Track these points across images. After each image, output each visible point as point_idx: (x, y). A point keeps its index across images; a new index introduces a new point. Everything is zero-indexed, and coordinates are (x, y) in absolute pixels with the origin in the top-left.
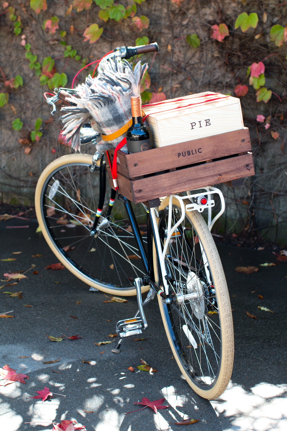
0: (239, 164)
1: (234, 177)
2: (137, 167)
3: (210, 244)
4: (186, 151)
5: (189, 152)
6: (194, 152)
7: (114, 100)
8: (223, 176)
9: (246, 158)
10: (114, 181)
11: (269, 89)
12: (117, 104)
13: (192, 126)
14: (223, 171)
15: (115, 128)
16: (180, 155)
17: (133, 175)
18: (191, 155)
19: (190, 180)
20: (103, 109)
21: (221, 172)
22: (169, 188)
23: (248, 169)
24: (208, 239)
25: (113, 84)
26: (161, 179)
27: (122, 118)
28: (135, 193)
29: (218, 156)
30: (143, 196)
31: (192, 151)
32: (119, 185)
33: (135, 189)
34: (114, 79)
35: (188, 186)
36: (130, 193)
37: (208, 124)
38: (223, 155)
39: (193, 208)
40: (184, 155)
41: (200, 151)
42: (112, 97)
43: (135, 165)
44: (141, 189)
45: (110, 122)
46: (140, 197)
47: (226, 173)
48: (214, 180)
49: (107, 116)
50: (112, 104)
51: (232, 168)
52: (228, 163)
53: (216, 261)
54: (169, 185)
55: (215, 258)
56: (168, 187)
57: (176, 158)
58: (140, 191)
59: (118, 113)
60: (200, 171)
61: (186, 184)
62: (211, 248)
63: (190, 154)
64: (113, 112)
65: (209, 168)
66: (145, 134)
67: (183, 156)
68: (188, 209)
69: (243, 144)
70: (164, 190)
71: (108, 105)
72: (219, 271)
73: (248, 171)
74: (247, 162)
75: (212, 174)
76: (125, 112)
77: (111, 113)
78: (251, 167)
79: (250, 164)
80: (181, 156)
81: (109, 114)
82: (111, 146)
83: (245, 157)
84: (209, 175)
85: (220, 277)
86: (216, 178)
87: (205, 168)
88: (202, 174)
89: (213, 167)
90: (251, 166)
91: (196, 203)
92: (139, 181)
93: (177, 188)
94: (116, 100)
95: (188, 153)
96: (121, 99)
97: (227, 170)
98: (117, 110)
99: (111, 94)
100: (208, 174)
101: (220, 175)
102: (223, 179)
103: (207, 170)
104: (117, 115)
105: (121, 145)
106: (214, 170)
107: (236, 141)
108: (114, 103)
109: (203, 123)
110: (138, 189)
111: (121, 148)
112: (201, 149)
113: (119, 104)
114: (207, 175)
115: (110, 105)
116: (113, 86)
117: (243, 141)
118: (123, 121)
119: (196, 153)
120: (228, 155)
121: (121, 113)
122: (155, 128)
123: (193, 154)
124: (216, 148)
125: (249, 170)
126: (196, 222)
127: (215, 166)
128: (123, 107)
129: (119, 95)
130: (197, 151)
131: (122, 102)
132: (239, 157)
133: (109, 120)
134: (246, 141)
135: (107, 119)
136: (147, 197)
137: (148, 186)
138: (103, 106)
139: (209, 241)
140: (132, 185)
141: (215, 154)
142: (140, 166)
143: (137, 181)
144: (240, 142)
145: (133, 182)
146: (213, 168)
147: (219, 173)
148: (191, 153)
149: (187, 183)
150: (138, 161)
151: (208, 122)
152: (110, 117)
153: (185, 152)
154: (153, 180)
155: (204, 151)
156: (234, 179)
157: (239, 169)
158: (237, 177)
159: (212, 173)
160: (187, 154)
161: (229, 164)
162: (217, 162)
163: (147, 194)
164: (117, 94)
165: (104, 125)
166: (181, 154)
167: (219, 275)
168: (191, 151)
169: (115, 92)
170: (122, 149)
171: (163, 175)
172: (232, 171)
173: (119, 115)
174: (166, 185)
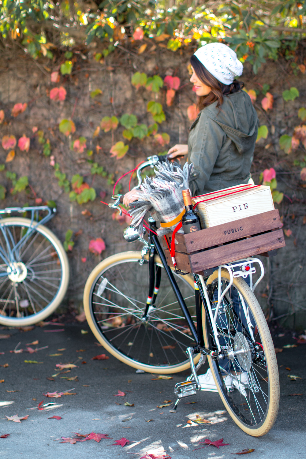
0: (273, 238)
1: (269, 249)
2: (193, 244)
3: (254, 302)
4: (230, 229)
6: (237, 230)
7: (170, 192)
8: (261, 248)
9: (278, 233)
10: (173, 258)
11: (281, 192)
12: (173, 196)
13: (234, 209)
14: (260, 245)
15: (173, 214)
17: (190, 250)
18: (235, 233)
19: (235, 253)
20: (162, 200)
21: (259, 245)
22: (219, 259)
23: (280, 242)
24: (252, 299)
25: (169, 180)
26: (212, 252)
27: (177, 207)
28: (193, 265)
29: (256, 232)
30: (199, 267)
32: (177, 262)
33: (192, 262)
34: (168, 175)
35: (234, 258)
36: (188, 265)
37: (246, 207)
38: (260, 232)
39: (239, 274)
40: (229, 233)
41: (241, 229)
42: (169, 190)
43: (192, 242)
44: (197, 261)
45: (169, 211)
46: (196, 268)
47: (263, 246)
48: (254, 252)
49: (166, 206)
50: (169, 196)
51: (267, 241)
52: (264, 238)
53: (260, 315)
54: (218, 257)
55: (259, 313)
56: (218, 259)
57: (223, 235)
58: (196, 263)
59: (174, 203)
60: (242, 245)
61: (232, 256)
62: (256, 306)
64: (170, 202)
65: (249, 242)
66: (197, 218)
67: (228, 233)
68: (235, 275)
69: (275, 222)
70: (215, 262)
71: (166, 197)
72: (263, 323)
73: (280, 243)
74: (279, 236)
75: (252, 247)
76: (180, 202)
77: (168, 203)
78: (282, 240)
79: (281, 238)
80: (227, 234)
81: (168, 204)
82: (169, 231)
83: (277, 232)
84: (250, 248)
85: (265, 328)
86: (255, 250)
87: (246, 242)
88: (244, 247)
89: (252, 241)
90: (282, 239)
91: (241, 270)
92: (195, 255)
93: (226, 260)
94: (172, 192)
96: (176, 191)
97: (263, 243)
98: (173, 200)
99: (168, 188)
100: (249, 247)
101: (258, 247)
102: (260, 250)
103: (248, 244)
104: (173, 204)
105: (178, 228)
106: (253, 243)
107: (269, 219)
108: (171, 195)
109: (243, 207)
110: (195, 261)
111: (178, 230)
112: (242, 227)
113: (175, 196)
114: (248, 248)
115: (168, 196)
116: (169, 182)
117: (275, 219)
118: (178, 209)
119: (239, 231)
120: (263, 231)
121: (177, 202)
122: (204, 212)
123: (236, 232)
124: (254, 226)
125: (281, 242)
126: (242, 286)
127: (254, 241)
128: (178, 198)
129: (174, 188)
130: (239, 229)
131: (177, 194)
132: (272, 232)
133: (168, 209)
134: (277, 219)
135: (165, 208)
136: (202, 268)
137: (202, 259)
138: (162, 198)
139: (253, 301)
140: (190, 258)
141: (253, 231)
142: (195, 243)
143: (193, 255)
144: (272, 221)
145: (190, 256)
146: (253, 242)
147: (257, 246)
148: (234, 231)
149: (233, 255)
150: (193, 239)
151: (246, 206)
152: (168, 206)
154: (206, 254)
155: (244, 229)
156: (270, 250)
157: (273, 242)
158: (272, 248)
159: (251, 246)
160: (231, 232)
161: (265, 239)
162: (255, 237)
163: (202, 265)
164: (173, 188)
165: (164, 213)
166: (227, 232)
167: (264, 326)
168: (234, 229)
170: (178, 232)
171: (214, 250)
172: (267, 244)
173: (176, 205)
174: (216, 258)
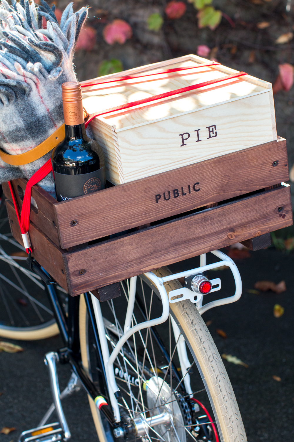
0: (267, 207)
1: (255, 233)
2: (76, 227)
3: (214, 364)
4: (171, 189)
5: (177, 190)
6: (186, 191)
7: (27, 89)
8: (238, 232)
9: (280, 195)
10: (24, 237)
11: (217, 8)
12: (35, 97)
13: (183, 140)
14: (236, 223)
15: (30, 144)
16: (160, 197)
17: (70, 242)
18: (181, 197)
19: (176, 244)
20: (5, 108)
21: (234, 224)
22: (138, 261)
23: (281, 215)
24: (209, 353)
25: (25, 55)
26: (122, 245)
27: (43, 125)
28: (72, 278)
29: (229, 195)
30: (87, 281)
31: (182, 188)
32: (34, 245)
33: (71, 270)
34: (25, 43)
35: (173, 256)
36: (61, 273)
37: (212, 135)
38: (238, 193)
39: (182, 296)
40: (167, 197)
41: (197, 187)
42: (24, 85)
43: (73, 223)
44: (85, 267)
45: (20, 134)
46: (81, 284)
47: (243, 226)
48: (220, 240)
49: (14, 122)
50: (23, 98)
51: (254, 215)
52: (246, 207)
53: (226, 398)
54: (137, 255)
55: (224, 392)
56: (135, 260)
57: (152, 204)
58: (82, 272)
59: (35, 115)
60: (195, 226)
61: (168, 252)
62: (217, 372)
63: (178, 194)
64: (25, 113)
65: (211, 219)
66: (91, 158)
67: (165, 199)
68: (173, 298)
69: (275, 170)
70: (127, 267)
71: (16, 101)
72: (234, 418)
73: (281, 219)
74: (280, 203)
75: (217, 229)
76: (50, 113)
77: (20, 116)
78: (287, 212)
79: (285, 206)
80: (161, 201)
81: (18, 118)
82: (18, 174)
83: (278, 193)
84: (213, 231)
85: (235, 429)
86: (224, 236)
87: (205, 219)
88: (199, 231)
89: (219, 216)
90: (286, 209)
91: (189, 287)
92: (80, 252)
93: (153, 261)
94: (31, 90)
95: (174, 194)
96: (41, 86)
97: (244, 220)
98: (33, 109)
99: (21, 78)
100: (210, 229)
101: (232, 230)
102: (236, 237)
103: (209, 222)
104: (33, 119)
105: (40, 174)
106: (220, 221)
107: (263, 164)
108: (28, 95)
109: (203, 134)
110: (78, 268)
111: (40, 180)
112: (198, 183)
113: (38, 97)
114: (208, 233)
115: (19, 101)
116: (27, 61)
117: (275, 164)
118: (45, 131)
119: (190, 192)
120: (247, 192)
121: (42, 114)
122: (109, 145)
123: (184, 194)
124: (226, 181)
125: (284, 216)
126: (184, 315)
127: (223, 214)
128: (46, 102)
129: (38, 78)
130: (191, 189)
131: (43, 92)
132: (267, 194)
133: (18, 130)
134: (281, 163)
135: (12, 127)
136: (95, 282)
137: (97, 262)
138: (6, 102)
139: (211, 358)
140: (66, 261)
141: (224, 191)
142: (83, 224)
143: (75, 254)
144: (269, 167)
145: (68, 256)
146: (220, 219)
147: (230, 226)
148: (180, 193)
149: (170, 249)
150: (79, 216)
151: (212, 131)
152: (20, 123)
153: (169, 192)
154: (106, 250)
155: (203, 188)
156: (257, 235)
157: (265, 217)
158: (261, 231)
159: (217, 227)
160: (172, 195)
161: (248, 209)
162: (228, 207)
163: (95, 277)
164: (34, 78)
165: (7, 139)
166: (162, 196)
167: (234, 425)
168: (180, 190)
169: (29, 74)
170: (41, 184)
171: (127, 239)
172: (253, 221)
173: (38, 120)
174: (131, 257)
